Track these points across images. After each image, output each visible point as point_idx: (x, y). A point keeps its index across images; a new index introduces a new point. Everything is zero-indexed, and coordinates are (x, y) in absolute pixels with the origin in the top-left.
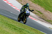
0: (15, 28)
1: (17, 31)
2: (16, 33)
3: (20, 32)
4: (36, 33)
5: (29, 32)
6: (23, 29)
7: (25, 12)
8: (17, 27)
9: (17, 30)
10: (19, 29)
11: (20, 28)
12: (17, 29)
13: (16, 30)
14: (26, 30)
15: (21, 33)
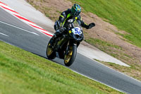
0: (3, 62)
1: (9, 69)
2: (6, 76)
3: (15, 72)
4: (59, 75)
5: (40, 73)
6: (25, 63)
7: (70, 32)
8: (8, 60)
9: (9, 66)
10: (15, 64)
11: (16, 61)
12: (9, 64)
13: (6, 66)
14: (34, 67)
15: (20, 75)
